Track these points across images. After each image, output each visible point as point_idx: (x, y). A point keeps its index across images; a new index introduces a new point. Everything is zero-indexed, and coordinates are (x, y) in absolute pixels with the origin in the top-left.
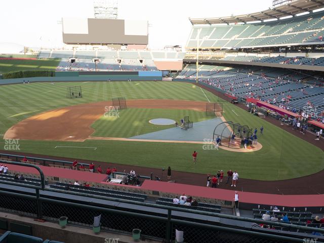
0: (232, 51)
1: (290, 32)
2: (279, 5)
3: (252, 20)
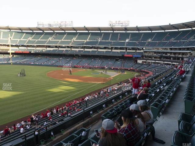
0: (16, 46)
1: (52, 39)
2: (42, 27)
3: (17, 30)
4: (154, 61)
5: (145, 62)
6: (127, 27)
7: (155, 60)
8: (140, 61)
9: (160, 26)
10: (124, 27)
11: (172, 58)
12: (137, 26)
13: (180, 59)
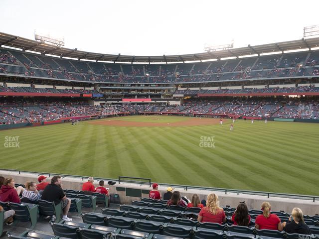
4: (116, 102)
5: (104, 104)
6: (62, 46)
7: (118, 100)
8: (97, 103)
9: (103, 55)
10: (56, 45)
11: (136, 96)
12: (76, 49)
13: (149, 96)
